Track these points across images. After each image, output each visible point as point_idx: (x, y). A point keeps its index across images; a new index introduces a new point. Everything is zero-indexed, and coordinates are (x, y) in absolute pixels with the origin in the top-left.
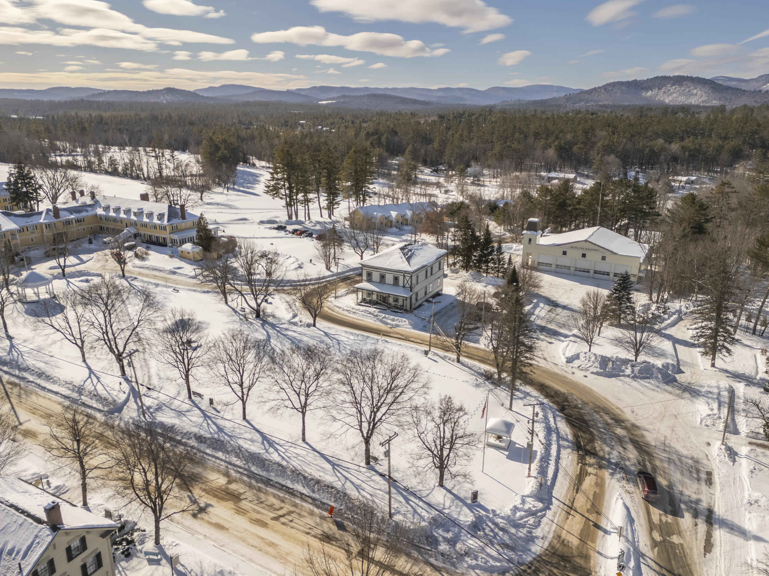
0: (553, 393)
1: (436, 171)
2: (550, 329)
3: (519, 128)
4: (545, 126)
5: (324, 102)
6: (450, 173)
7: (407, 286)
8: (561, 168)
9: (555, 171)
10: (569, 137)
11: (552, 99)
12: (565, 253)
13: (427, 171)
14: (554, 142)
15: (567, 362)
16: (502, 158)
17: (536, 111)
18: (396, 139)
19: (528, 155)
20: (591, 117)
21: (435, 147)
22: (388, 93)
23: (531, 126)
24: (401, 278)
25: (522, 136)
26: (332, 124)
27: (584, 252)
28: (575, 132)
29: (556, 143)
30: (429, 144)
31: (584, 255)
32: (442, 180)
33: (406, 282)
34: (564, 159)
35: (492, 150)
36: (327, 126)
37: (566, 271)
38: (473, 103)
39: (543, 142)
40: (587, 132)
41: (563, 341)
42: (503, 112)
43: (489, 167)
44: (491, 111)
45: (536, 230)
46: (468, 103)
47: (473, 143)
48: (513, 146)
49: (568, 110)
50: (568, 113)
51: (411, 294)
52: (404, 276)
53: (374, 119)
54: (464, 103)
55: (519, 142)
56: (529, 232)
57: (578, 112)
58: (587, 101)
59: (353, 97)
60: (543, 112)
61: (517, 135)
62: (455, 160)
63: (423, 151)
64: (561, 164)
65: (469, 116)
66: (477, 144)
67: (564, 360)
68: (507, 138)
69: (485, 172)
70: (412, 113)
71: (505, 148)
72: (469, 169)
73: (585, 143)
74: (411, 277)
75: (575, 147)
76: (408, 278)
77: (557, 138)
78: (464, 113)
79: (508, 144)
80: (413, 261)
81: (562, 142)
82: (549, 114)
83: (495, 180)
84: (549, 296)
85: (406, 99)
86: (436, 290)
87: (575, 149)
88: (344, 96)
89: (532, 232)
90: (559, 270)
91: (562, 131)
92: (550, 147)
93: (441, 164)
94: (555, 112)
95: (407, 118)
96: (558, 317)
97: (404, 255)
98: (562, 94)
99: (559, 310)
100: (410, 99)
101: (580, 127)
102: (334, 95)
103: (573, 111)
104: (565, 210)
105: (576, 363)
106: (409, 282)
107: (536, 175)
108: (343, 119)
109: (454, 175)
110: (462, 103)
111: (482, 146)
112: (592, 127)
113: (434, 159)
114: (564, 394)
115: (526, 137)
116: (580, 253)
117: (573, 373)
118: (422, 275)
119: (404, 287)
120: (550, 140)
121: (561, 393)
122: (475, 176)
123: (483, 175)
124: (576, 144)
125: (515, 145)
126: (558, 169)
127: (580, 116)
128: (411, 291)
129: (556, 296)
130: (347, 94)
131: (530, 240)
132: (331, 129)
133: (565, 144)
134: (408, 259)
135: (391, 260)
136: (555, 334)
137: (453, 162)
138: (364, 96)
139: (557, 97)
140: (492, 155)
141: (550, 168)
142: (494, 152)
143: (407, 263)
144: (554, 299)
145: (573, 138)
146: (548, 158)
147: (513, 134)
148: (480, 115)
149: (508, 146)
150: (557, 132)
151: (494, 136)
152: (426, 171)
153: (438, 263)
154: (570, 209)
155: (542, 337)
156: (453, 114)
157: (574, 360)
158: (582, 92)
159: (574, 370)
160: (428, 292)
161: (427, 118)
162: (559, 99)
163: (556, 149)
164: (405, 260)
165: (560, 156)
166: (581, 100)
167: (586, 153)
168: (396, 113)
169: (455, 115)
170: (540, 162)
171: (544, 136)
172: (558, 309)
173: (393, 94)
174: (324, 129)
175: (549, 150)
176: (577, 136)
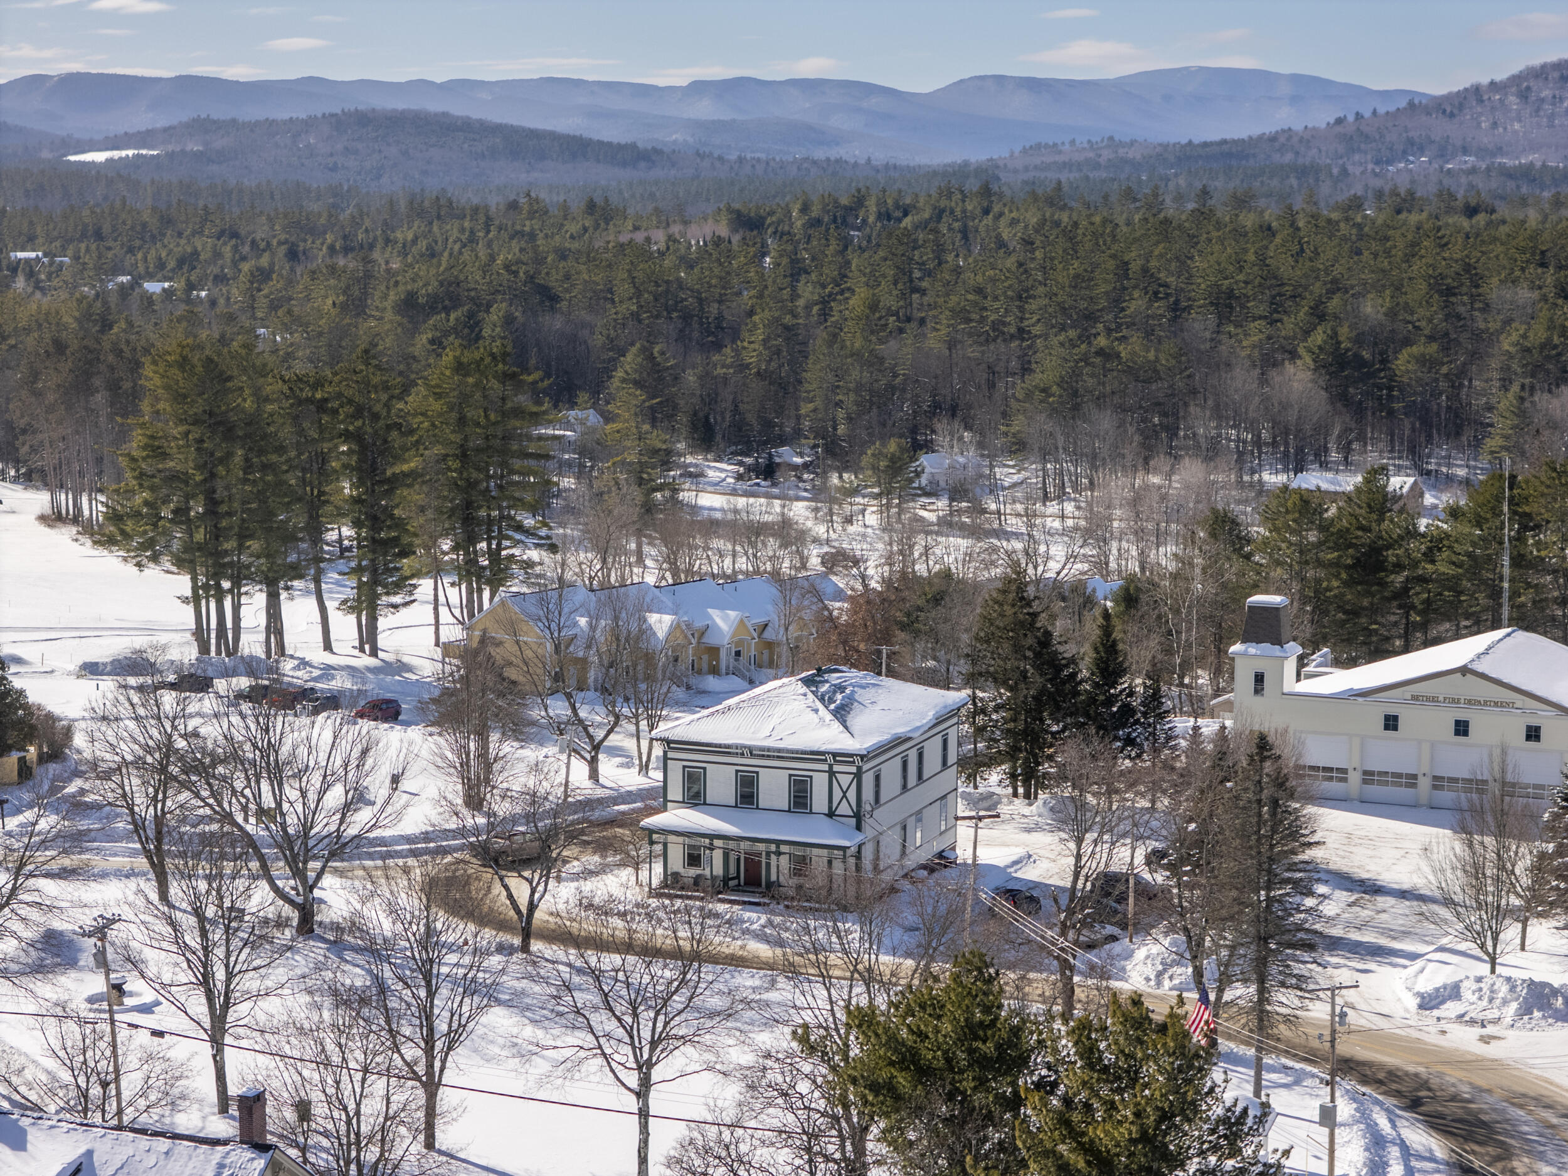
0: (1381, 1075)
1: (769, 471)
2: (1359, 944)
3: (1145, 270)
4: (1262, 260)
5: (99, 157)
6: (834, 480)
7: (845, 809)
8: (1347, 450)
9: (1324, 466)
10: (1372, 309)
11: (1273, 139)
12: (1391, 723)
13: (721, 471)
14: (1307, 333)
15: (1421, 1007)
16: (1076, 408)
17: (1205, 193)
18: (555, 323)
19: (1194, 392)
20: (1465, 223)
21: (751, 358)
22: (434, 106)
23: (1198, 263)
24: (820, 782)
25: (1160, 307)
26: (187, 261)
27: (1462, 716)
28: (1398, 288)
29: (1319, 337)
30: (718, 346)
31: (1462, 728)
32: (800, 511)
33: (837, 794)
34: (1359, 411)
35: (1026, 369)
36: (158, 271)
37: (1403, 793)
38: (880, 157)
39: (1256, 332)
40: (1449, 292)
41: (1405, 967)
42: (1051, 202)
43: (1018, 448)
44: (986, 192)
45: (1278, 641)
46: (853, 152)
47: (934, 341)
48: (1124, 351)
49: (1358, 189)
50: (1356, 204)
51: (859, 838)
52: (832, 774)
53: (403, 234)
54: (834, 153)
55: (1149, 333)
56: (1253, 649)
57: (1405, 203)
58: (1443, 153)
59: (253, 126)
60: (1241, 202)
61: (1137, 304)
62: (850, 419)
63: (690, 378)
64: (1347, 430)
65: (885, 216)
66: (951, 344)
67: (1413, 1003)
68: (1090, 317)
69: (1007, 474)
70: (591, 207)
71: (1085, 359)
72: (925, 460)
73: (1447, 342)
74: (858, 775)
75: (1404, 355)
76: (845, 780)
77: (1319, 314)
78: (860, 201)
79: (1102, 341)
80: (857, 720)
81: (1344, 332)
82: (1271, 213)
83: (1053, 508)
84: (1345, 869)
85: (534, 134)
86: (936, 847)
87: (1404, 363)
88: (202, 126)
89: (1266, 646)
90: (1374, 790)
91: (1336, 287)
92: (1293, 355)
93: (783, 441)
94: (1299, 203)
95: (573, 228)
96: (1384, 916)
97: (822, 699)
98: (1321, 117)
99: (1383, 901)
100: (553, 136)
101: (1418, 267)
102: (142, 119)
103: (1379, 195)
104: (1382, 584)
105: (1451, 1009)
106: (852, 795)
107: (1240, 483)
108: (235, 235)
109: (855, 492)
110: (820, 154)
111: (973, 351)
112: (1468, 268)
113: (751, 418)
114: (1416, 1075)
115: (1177, 310)
116: (1450, 716)
117: (1444, 1032)
118: (891, 771)
119: (831, 814)
120: (1289, 326)
121: (1407, 1074)
122: (957, 493)
123: (994, 489)
124: (1407, 342)
125: (1133, 348)
126: (1334, 456)
127: (1414, 218)
128: (859, 827)
129: (1372, 867)
130: (220, 112)
131: (1259, 678)
132: (191, 287)
133: (1359, 340)
134: (841, 714)
135: (774, 721)
136: (1377, 952)
137: (842, 429)
138: (309, 124)
139: (1298, 127)
140: (1029, 395)
141: (1300, 450)
142: (1038, 378)
143: (836, 726)
144: (1365, 876)
145: (1392, 314)
146: (1285, 406)
147: (1117, 302)
148: (939, 214)
149: (1100, 352)
150: (1318, 288)
151: (1033, 305)
152: (712, 475)
153: (938, 739)
154: (1399, 579)
155: (1334, 960)
156: (805, 209)
157: (1443, 1002)
158: (1416, 106)
159: (1444, 1025)
160: (910, 848)
161: (676, 229)
162: (1309, 137)
163: (1320, 366)
164: (829, 717)
165: (1340, 397)
166: (1414, 146)
167: (1456, 387)
168: (513, 206)
169: (815, 212)
170: (1252, 427)
171: (1262, 309)
172: (1379, 899)
173: (459, 109)
174: (153, 287)
175: (1289, 368)
176: (1407, 308)
